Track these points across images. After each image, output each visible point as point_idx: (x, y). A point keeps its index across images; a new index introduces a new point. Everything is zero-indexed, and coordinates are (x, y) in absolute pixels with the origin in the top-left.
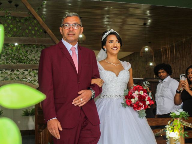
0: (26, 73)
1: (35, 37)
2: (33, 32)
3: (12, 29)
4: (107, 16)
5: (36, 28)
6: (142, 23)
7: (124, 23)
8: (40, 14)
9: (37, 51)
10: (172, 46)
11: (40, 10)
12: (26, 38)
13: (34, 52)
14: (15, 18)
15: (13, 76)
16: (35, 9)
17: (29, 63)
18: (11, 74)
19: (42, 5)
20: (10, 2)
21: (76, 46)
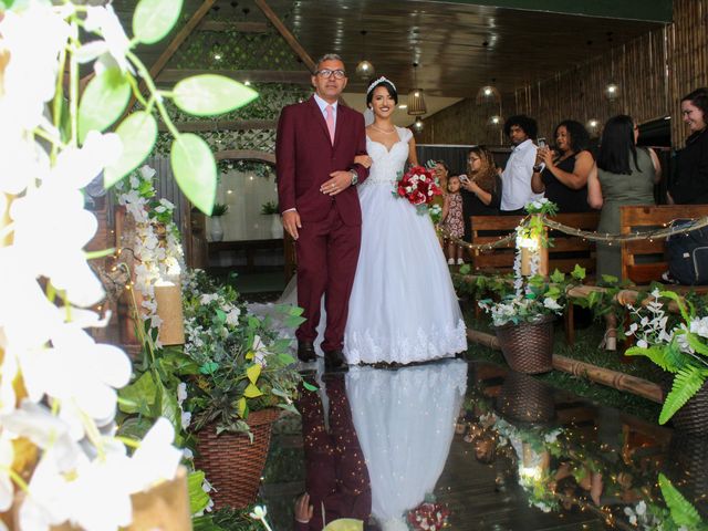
0: (266, 136)
1: (280, 70)
2: (277, 60)
3: (238, 55)
4: (416, 28)
5: (283, 53)
6: (480, 41)
7: (446, 43)
8: (290, 27)
9: (285, 94)
10: (536, 87)
11: (289, 18)
12: (266, 71)
13: (279, 97)
14: (243, 35)
15: (243, 142)
16: (279, 17)
17: (271, 117)
18: (239, 138)
19: (292, 9)
20: (234, 5)
21: (335, 105)
